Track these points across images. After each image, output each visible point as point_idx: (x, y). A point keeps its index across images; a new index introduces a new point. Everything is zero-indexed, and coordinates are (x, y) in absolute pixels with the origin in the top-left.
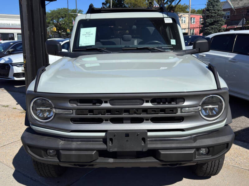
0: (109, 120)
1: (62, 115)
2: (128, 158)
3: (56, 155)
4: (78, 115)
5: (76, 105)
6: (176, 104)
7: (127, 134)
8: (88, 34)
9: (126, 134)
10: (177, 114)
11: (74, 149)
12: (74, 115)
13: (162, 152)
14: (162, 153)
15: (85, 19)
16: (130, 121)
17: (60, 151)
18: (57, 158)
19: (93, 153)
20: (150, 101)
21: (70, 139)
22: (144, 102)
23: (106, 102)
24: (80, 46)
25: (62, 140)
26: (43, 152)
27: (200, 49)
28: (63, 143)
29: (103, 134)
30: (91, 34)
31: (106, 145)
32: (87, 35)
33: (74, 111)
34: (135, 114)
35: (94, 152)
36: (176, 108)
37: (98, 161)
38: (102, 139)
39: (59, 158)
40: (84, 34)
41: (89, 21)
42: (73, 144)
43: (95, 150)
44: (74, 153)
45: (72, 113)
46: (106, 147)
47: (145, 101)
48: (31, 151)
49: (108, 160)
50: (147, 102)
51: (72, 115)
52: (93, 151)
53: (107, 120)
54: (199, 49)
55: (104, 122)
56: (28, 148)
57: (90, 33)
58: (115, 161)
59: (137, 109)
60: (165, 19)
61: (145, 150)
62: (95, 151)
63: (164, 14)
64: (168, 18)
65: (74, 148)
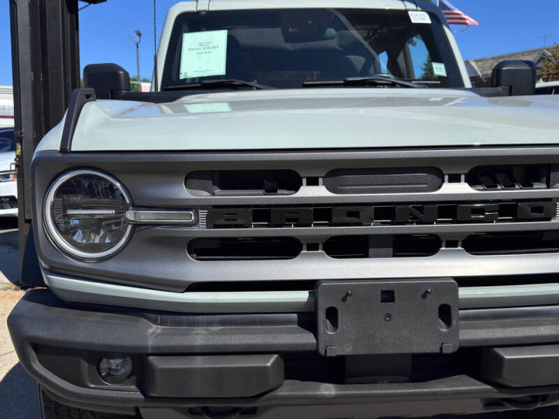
0: (321, 246)
1: (158, 228)
2: (382, 382)
3: (133, 378)
4: (215, 227)
5: (206, 193)
6: (548, 187)
7: (388, 292)
8: (206, 46)
9: (383, 292)
10: (553, 221)
11: (198, 351)
12: (202, 229)
13: (508, 355)
14: (507, 357)
15: (195, 10)
16: (391, 250)
17: (151, 358)
18: (134, 387)
19: (269, 364)
20: (463, 177)
21: (184, 318)
22: (443, 181)
23: (313, 182)
24: (182, 77)
25: (155, 322)
26: (85, 365)
27: (513, 88)
28: (159, 331)
29: (302, 296)
30: (213, 47)
31: (312, 335)
32: (203, 51)
33: (203, 214)
34: (412, 223)
35: (270, 361)
36: (550, 199)
37: (281, 392)
38: (296, 315)
39: (142, 387)
40: (193, 48)
41: (206, 15)
42: (198, 334)
43: (272, 353)
44: (199, 363)
45: (196, 223)
46: (315, 341)
47: (446, 178)
48: (42, 362)
49: (317, 389)
50: (455, 179)
51: (195, 229)
52: (266, 356)
53: (313, 247)
54: (511, 87)
55: (304, 251)
56: (34, 353)
57: (210, 45)
58: (341, 392)
59: (421, 206)
60: (410, 13)
61: (450, 348)
62: (276, 356)
63: (406, 2)
64: (417, 10)
65: (202, 346)
